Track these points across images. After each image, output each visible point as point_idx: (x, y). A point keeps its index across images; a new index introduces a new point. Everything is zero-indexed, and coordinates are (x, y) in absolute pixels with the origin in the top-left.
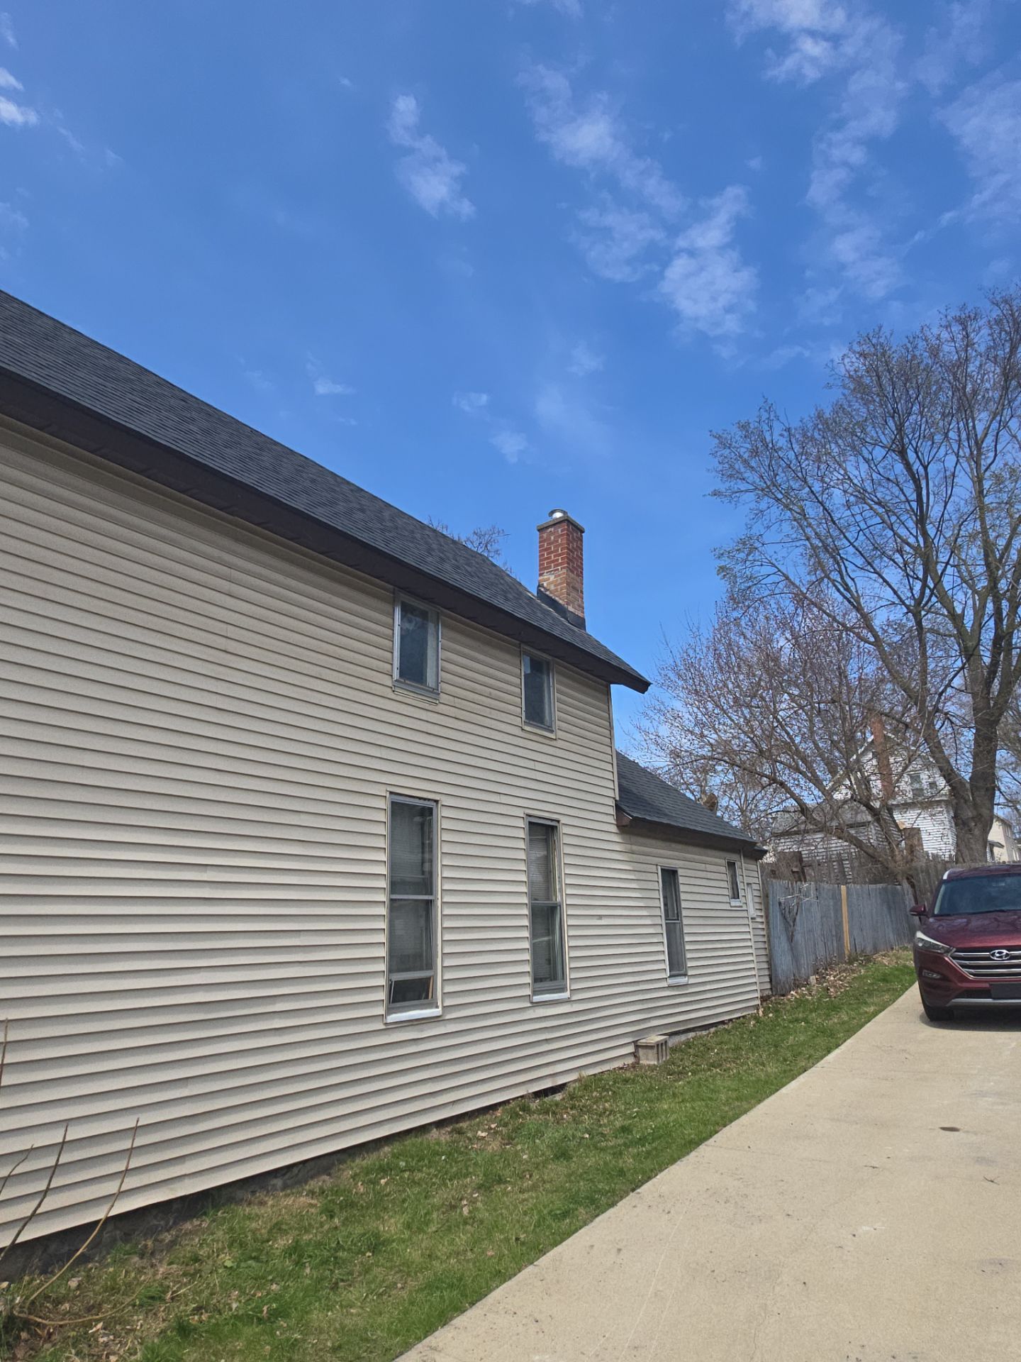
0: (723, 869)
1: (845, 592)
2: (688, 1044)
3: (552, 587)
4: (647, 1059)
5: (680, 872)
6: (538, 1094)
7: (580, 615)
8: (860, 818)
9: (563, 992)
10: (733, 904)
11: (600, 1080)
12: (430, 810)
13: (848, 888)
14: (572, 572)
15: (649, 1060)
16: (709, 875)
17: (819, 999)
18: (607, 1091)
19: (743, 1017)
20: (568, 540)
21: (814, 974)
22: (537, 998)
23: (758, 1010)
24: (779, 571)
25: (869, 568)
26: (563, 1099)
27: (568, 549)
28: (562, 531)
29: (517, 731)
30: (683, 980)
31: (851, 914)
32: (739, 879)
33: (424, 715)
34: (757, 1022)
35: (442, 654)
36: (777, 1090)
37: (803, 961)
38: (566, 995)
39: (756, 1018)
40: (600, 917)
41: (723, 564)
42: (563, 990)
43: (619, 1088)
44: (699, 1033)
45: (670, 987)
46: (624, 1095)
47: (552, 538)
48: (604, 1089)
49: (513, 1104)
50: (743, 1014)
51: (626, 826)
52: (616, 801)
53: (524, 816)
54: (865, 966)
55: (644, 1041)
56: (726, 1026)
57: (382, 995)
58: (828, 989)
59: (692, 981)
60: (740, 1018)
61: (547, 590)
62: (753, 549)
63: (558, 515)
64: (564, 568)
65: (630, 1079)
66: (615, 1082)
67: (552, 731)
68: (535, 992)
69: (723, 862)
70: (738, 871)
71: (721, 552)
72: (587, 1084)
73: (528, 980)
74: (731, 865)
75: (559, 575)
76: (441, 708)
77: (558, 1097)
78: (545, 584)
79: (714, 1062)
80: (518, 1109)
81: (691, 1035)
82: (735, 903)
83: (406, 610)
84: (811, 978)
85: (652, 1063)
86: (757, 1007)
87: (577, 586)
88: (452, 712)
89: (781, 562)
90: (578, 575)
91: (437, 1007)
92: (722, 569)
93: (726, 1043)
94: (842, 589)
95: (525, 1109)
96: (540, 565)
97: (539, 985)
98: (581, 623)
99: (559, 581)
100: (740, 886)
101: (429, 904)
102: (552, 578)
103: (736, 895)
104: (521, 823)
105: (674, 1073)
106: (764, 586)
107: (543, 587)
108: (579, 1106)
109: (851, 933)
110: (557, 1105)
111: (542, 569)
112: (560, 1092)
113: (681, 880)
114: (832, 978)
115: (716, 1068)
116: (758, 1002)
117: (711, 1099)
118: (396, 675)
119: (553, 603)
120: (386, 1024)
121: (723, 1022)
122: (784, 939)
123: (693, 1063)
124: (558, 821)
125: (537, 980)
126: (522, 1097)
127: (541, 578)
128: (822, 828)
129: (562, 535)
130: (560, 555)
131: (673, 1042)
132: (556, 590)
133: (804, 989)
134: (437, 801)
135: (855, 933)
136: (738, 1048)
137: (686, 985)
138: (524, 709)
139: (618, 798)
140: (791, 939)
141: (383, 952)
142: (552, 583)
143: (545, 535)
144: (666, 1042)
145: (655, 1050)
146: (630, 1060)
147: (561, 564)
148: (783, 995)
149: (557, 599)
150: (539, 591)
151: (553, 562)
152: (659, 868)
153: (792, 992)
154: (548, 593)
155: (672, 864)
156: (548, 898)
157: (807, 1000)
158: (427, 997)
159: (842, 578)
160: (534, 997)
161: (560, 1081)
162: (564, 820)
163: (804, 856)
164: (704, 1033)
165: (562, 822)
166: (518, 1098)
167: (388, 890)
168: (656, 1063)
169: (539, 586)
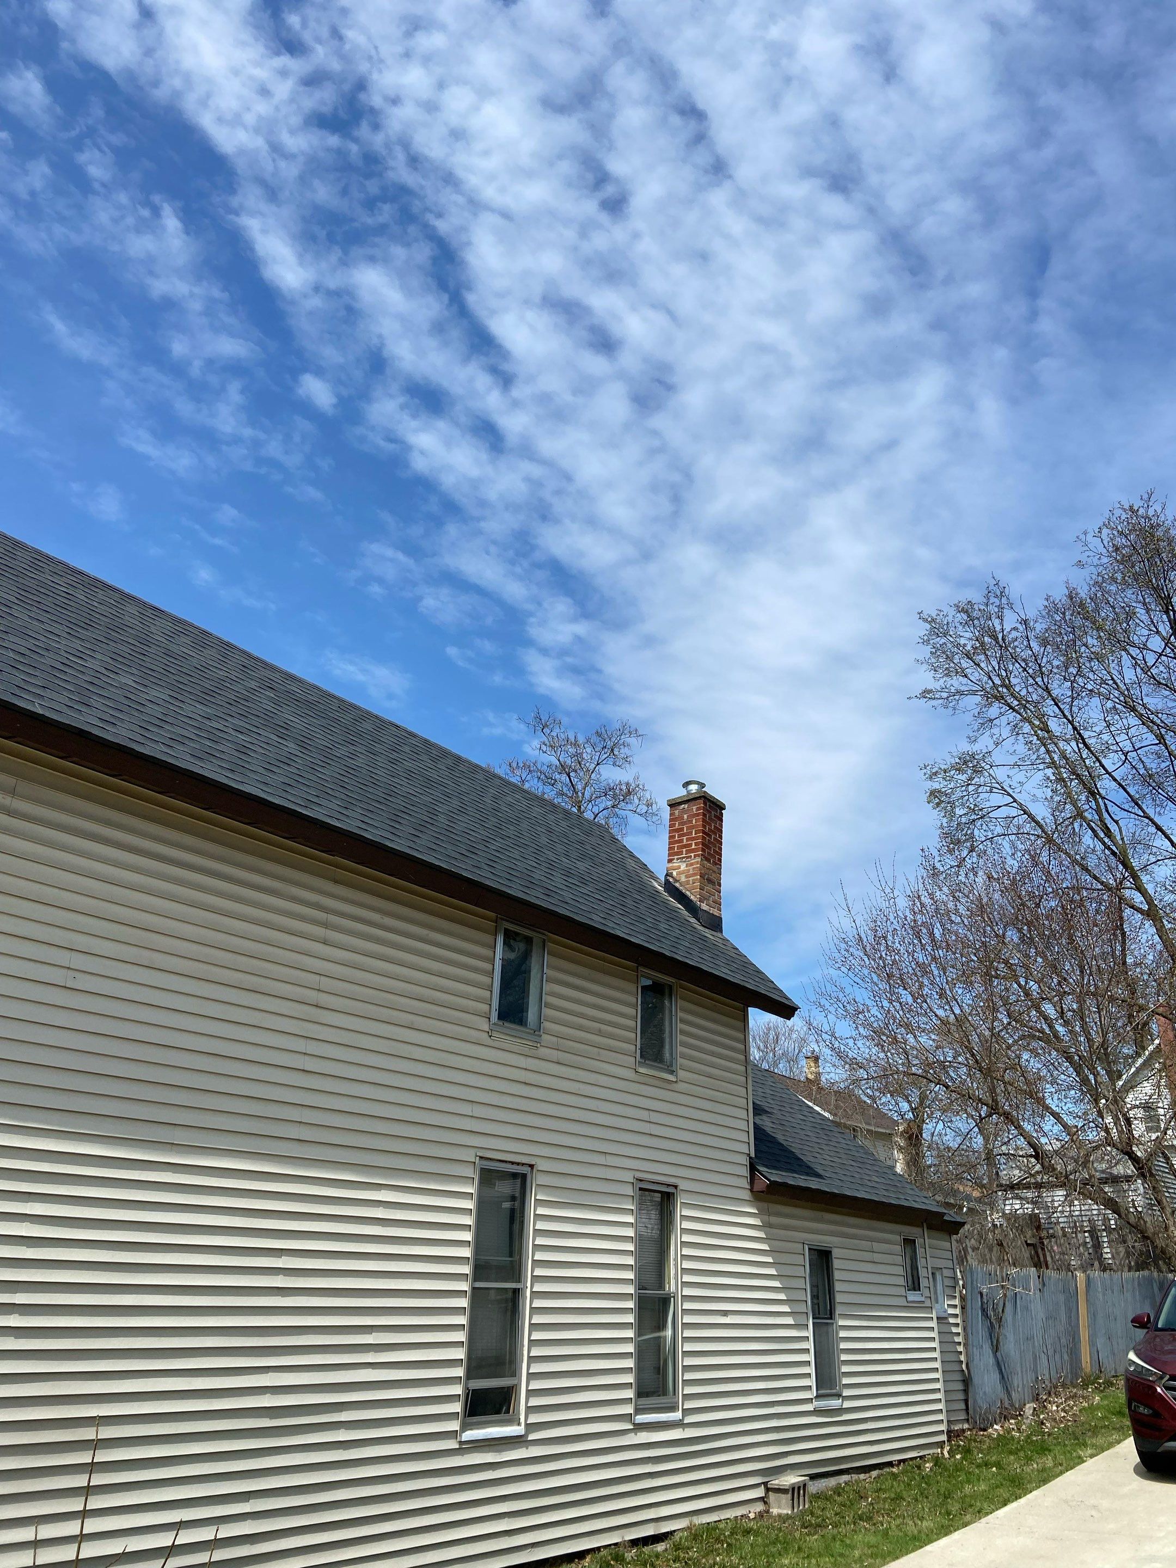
0: (898, 1249)
1: (1106, 840)
2: (838, 1491)
3: (683, 879)
4: (779, 1507)
5: (836, 1253)
6: (635, 1543)
7: (716, 913)
8: (1120, 1170)
9: (674, 1412)
10: (910, 1298)
11: (715, 1529)
12: (524, 1177)
13: (1088, 1278)
14: (708, 860)
15: (781, 1507)
16: (877, 1257)
17: (1028, 1437)
18: (722, 1542)
19: (921, 1457)
20: (704, 821)
21: (1033, 1401)
22: (641, 1418)
23: (942, 1448)
24: (1015, 801)
25: (1136, 810)
26: (666, 1550)
27: (704, 832)
28: (698, 809)
29: (629, 1074)
30: (835, 1403)
31: (1093, 1316)
32: (921, 1263)
33: (522, 1062)
34: (935, 1465)
35: (547, 987)
36: (922, 1547)
37: (1016, 1381)
38: (677, 1415)
39: (937, 1461)
40: (725, 1313)
41: (936, 786)
42: (673, 1408)
43: (736, 1540)
44: (855, 1477)
45: (816, 1412)
46: (740, 1549)
47: (685, 817)
48: (718, 1540)
49: (604, 1552)
50: (921, 1454)
51: (762, 1192)
52: (750, 1158)
53: (635, 1181)
54: (1102, 1391)
55: (776, 1482)
56: (895, 1470)
57: (457, 1407)
58: (1043, 1423)
59: (847, 1404)
60: (916, 1458)
61: (676, 881)
62: (977, 771)
63: (693, 788)
64: (698, 855)
65: (751, 1529)
66: (732, 1534)
67: (672, 1072)
68: (638, 1411)
69: (897, 1238)
70: (920, 1252)
71: (934, 771)
72: (696, 1534)
73: (629, 1394)
74: (909, 1243)
75: (692, 864)
76: (543, 1051)
77: (660, 1547)
78: (675, 873)
79: (863, 1513)
80: (609, 1558)
81: (845, 1478)
82: (913, 1296)
83: (510, 937)
84: (1028, 1406)
85: (785, 1512)
86: (941, 1445)
87: (713, 877)
88: (555, 1055)
89: (1017, 790)
90: (715, 864)
91: (519, 1424)
92: (933, 793)
93: (885, 1491)
94: (1102, 835)
95: (619, 1558)
96: (670, 849)
97: (644, 1401)
98: (715, 924)
99: (691, 872)
100: (922, 1273)
101: (516, 1294)
102: (683, 867)
103: (915, 1285)
104: (629, 1190)
105: (811, 1525)
106: (994, 820)
107: (672, 877)
108: (684, 1557)
109: (1092, 1343)
110: (657, 1556)
111: (672, 854)
112: (663, 1541)
113: (836, 1264)
114: (1055, 1408)
115: (863, 1521)
116: (944, 1438)
117: (842, 1555)
118: (494, 1015)
119: (681, 897)
120: (461, 1443)
121: (890, 1464)
122: (987, 1349)
123: (836, 1514)
124: (676, 1187)
125: (640, 1394)
126: (616, 1544)
127: (671, 865)
128: (1064, 1182)
129: (698, 815)
130: (693, 839)
131: (814, 1487)
132: (688, 882)
133: (1012, 1421)
134: (532, 1166)
135: (1100, 1342)
136: (899, 1497)
137: (841, 1411)
138: (639, 1046)
139: (753, 1155)
140: (996, 1349)
141: (460, 1354)
142: (683, 872)
143: (677, 812)
144: (805, 1485)
145: (790, 1496)
146: (760, 1507)
147: (693, 851)
148: (985, 1430)
149: (688, 893)
150: (667, 882)
151: (685, 846)
152: (806, 1247)
153: (995, 1427)
154: (677, 885)
155: (824, 1241)
156: (661, 1286)
157: (1013, 1437)
158: (508, 1411)
159: (1101, 820)
160: (638, 1417)
161: (665, 1528)
162: (683, 1185)
163: (1043, 1221)
164: (862, 1476)
165: (681, 1187)
166: (610, 1545)
167: (470, 1278)
168: (790, 1512)
169: (667, 875)
